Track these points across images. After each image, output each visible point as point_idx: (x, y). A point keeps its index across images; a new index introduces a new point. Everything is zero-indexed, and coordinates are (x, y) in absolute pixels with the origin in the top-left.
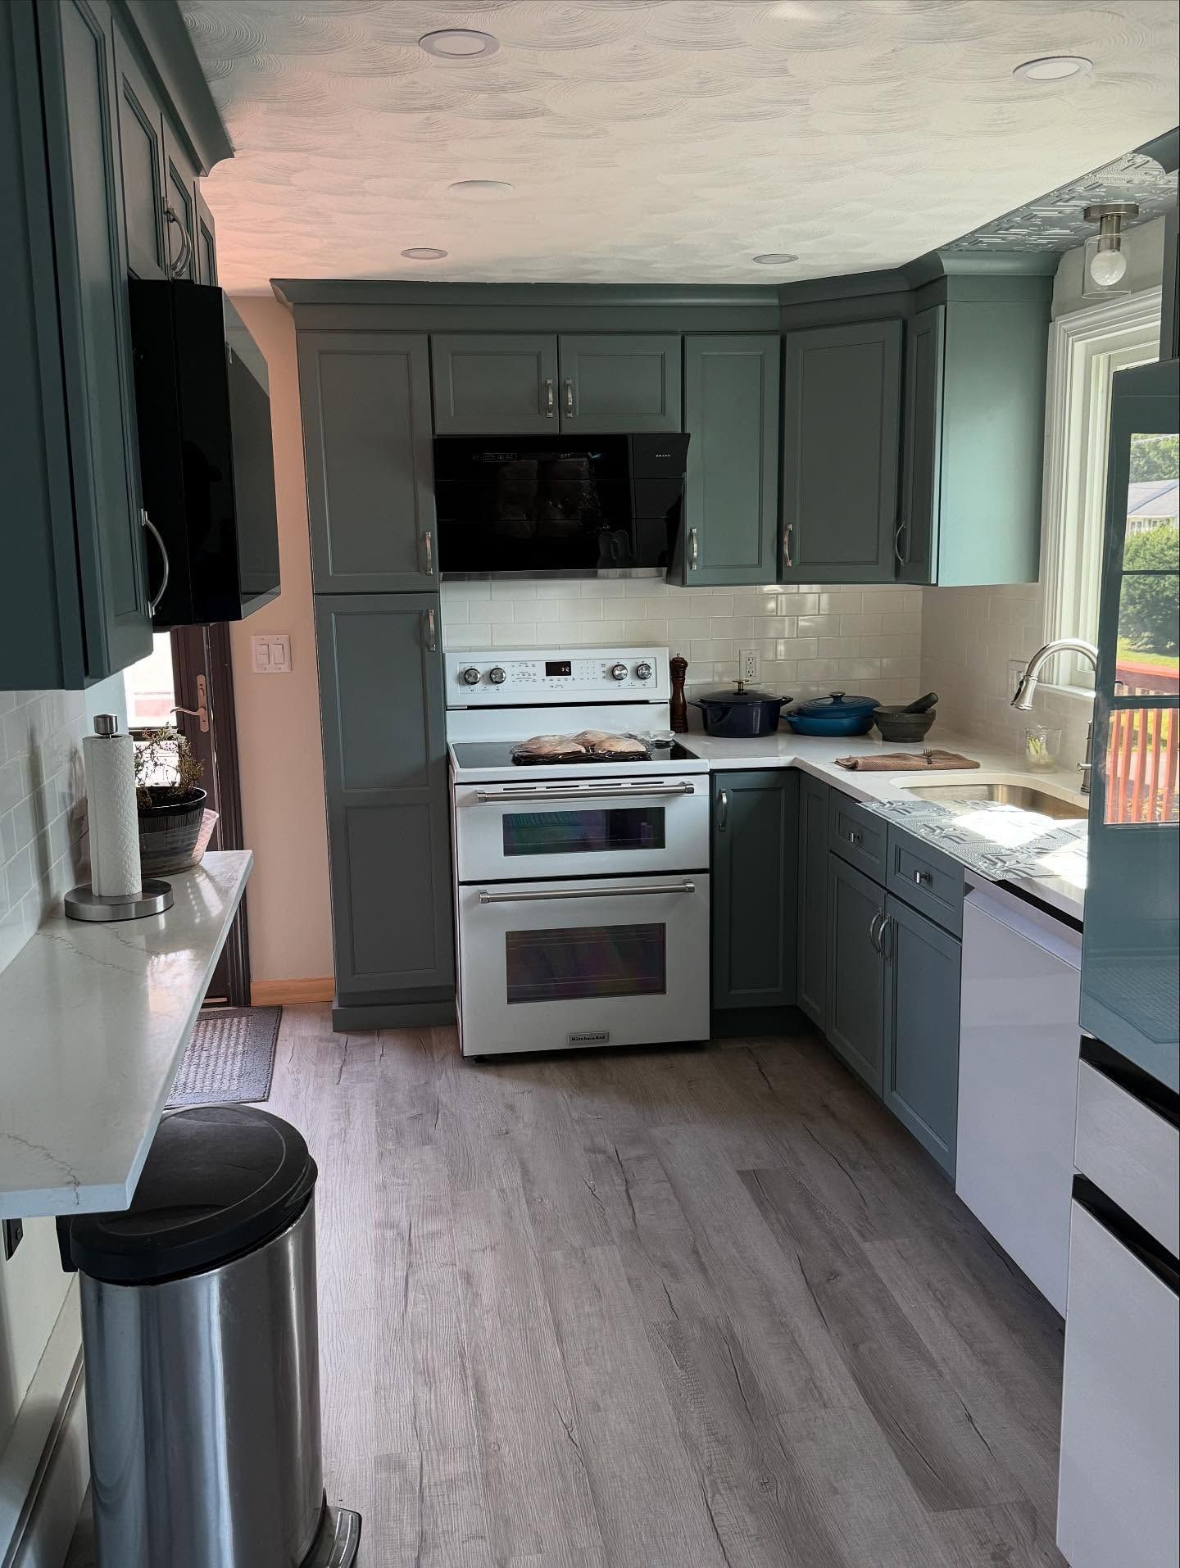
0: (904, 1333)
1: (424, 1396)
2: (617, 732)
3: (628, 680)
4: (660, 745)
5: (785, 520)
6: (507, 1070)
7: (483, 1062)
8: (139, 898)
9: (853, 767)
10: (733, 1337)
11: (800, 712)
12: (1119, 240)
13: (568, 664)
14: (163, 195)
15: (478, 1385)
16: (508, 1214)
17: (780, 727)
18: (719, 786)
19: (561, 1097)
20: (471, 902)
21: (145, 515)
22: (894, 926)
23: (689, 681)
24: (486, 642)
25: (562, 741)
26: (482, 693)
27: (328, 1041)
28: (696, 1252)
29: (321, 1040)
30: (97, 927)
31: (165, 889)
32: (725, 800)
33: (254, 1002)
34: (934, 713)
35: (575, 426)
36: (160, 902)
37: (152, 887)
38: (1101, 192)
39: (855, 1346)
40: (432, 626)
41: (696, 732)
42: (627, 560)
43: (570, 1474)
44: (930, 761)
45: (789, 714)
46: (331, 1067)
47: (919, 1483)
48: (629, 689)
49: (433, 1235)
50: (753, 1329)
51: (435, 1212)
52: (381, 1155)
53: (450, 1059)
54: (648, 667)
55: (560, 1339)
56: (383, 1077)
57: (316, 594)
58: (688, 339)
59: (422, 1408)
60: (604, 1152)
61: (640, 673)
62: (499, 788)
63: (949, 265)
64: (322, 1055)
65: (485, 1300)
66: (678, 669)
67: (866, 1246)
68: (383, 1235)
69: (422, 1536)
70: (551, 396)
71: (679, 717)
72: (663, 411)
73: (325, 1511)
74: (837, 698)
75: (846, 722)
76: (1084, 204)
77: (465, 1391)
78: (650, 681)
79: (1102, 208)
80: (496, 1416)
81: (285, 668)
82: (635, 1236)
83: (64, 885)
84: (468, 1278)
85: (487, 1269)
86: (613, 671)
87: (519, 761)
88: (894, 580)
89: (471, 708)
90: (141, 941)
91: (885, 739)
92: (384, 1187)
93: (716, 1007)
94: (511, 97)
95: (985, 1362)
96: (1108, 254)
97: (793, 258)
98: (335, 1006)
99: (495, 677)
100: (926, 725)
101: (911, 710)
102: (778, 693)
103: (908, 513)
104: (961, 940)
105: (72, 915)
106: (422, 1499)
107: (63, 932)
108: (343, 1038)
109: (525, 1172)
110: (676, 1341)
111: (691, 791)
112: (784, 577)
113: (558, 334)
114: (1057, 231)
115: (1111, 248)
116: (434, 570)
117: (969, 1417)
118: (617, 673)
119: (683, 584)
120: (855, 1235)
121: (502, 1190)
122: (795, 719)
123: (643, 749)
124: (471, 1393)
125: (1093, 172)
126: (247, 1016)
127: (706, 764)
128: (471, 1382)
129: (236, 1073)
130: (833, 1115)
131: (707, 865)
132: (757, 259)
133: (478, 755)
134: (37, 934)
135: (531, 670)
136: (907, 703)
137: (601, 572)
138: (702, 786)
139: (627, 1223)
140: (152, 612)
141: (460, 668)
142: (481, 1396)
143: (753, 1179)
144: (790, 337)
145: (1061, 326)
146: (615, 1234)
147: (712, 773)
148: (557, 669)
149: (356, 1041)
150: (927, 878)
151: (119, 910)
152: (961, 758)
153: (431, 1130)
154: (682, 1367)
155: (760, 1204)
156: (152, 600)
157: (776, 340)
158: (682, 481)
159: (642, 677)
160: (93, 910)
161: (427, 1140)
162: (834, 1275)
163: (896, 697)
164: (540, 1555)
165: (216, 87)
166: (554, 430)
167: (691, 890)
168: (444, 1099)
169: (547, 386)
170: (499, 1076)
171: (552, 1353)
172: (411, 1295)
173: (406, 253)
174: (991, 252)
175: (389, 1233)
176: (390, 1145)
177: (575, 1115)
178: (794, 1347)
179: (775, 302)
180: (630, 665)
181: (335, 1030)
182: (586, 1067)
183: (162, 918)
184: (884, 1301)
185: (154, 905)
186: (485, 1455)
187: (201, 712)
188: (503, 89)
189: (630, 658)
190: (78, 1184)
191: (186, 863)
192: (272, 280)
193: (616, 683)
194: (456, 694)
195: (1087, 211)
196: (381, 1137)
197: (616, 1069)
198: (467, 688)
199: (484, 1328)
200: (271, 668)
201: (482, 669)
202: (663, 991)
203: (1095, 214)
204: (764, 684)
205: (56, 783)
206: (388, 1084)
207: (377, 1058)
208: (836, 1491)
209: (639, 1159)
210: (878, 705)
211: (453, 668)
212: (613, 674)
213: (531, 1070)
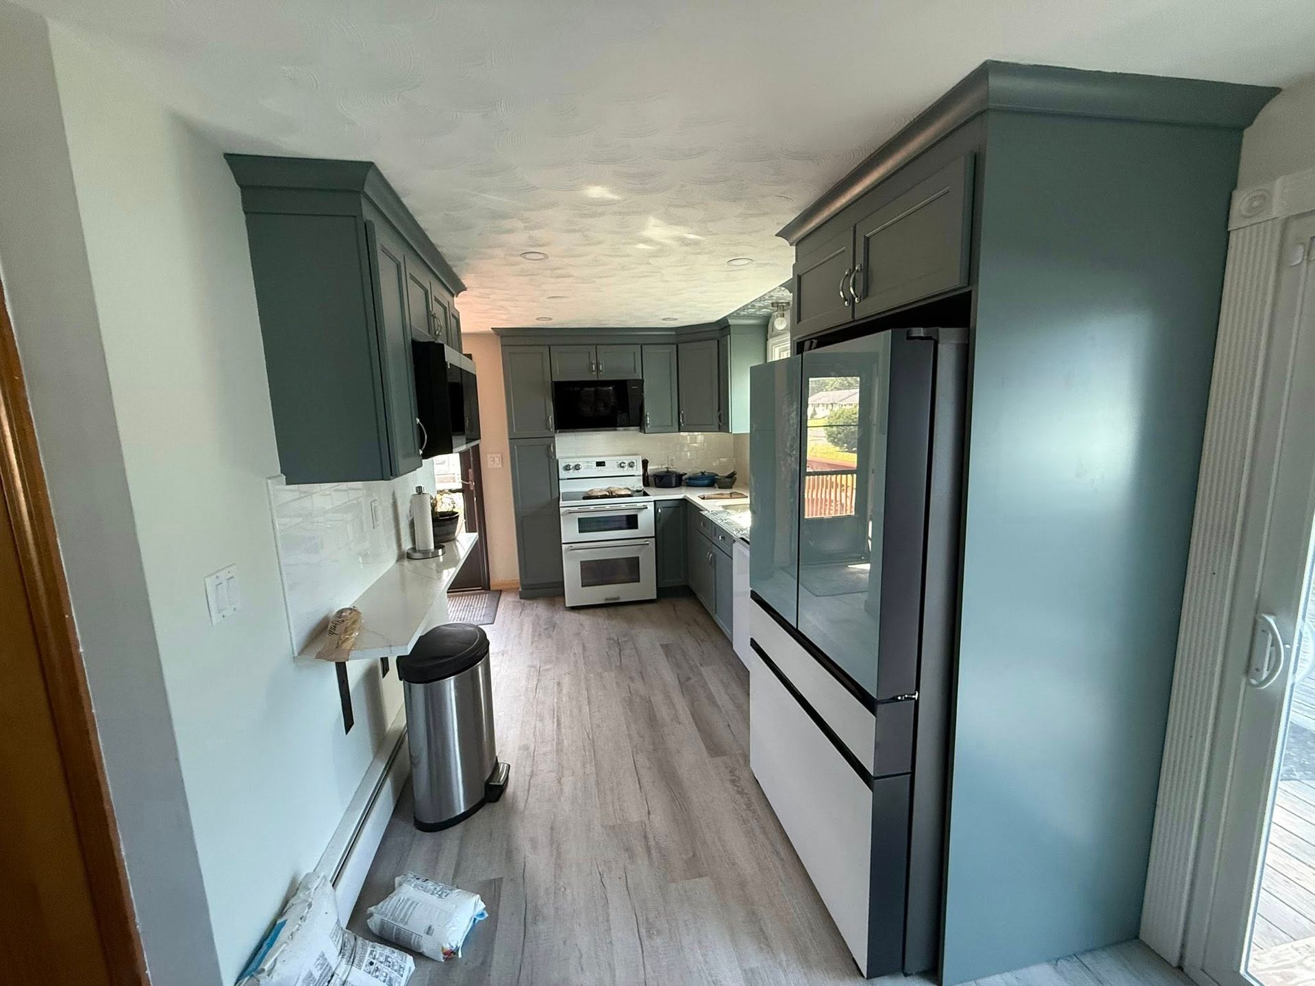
0: (711, 698)
1: (539, 724)
2: (622, 487)
3: (626, 468)
4: (638, 491)
5: (681, 408)
6: (582, 612)
7: (573, 609)
8: (433, 550)
9: (703, 498)
10: (650, 700)
11: (690, 478)
12: (783, 314)
13: (604, 462)
14: (431, 309)
15: (558, 720)
16: (576, 662)
17: (683, 484)
18: (657, 506)
19: (601, 621)
20: (567, 550)
21: (418, 420)
22: (714, 556)
23: (649, 468)
24: (574, 455)
25: (601, 490)
26: (572, 474)
27: (519, 602)
28: (641, 673)
29: (515, 602)
30: (417, 561)
31: (442, 547)
32: (660, 511)
33: (491, 589)
34: (736, 478)
35: (604, 377)
36: (440, 551)
37: (437, 547)
38: (775, 298)
39: (693, 703)
40: (552, 450)
41: (652, 486)
42: (628, 424)
43: (586, 748)
44: (731, 496)
45: (686, 479)
46: (517, 612)
47: (708, 748)
48: (627, 471)
49: (548, 670)
50: (658, 699)
51: (550, 662)
52: (532, 642)
53: (561, 608)
54: (634, 463)
55: (589, 703)
56: (537, 615)
57: (510, 439)
58: (643, 346)
59: (537, 729)
60: (614, 639)
61: (631, 465)
62: (576, 508)
63: (731, 322)
64: (515, 608)
65: (564, 691)
66: (645, 463)
67: (702, 668)
68: (530, 670)
69: (532, 772)
70: (594, 367)
71: (646, 482)
72: (635, 372)
73: (497, 764)
74: (703, 473)
75: (706, 482)
76: (771, 301)
77: (553, 722)
78: (635, 468)
79: (777, 303)
80: (563, 731)
81: (500, 466)
82: (621, 668)
83: (407, 546)
84: (559, 684)
85: (566, 681)
86: (620, 464)
87: (585, 498)
88: (718, 430)
89: (568, 479)
90: (434, 566)
91: (719, 488)
92: (532, 653)
93: (659, 587)
94: (560, 272)
95: (737, 707)
96: (780, 318)
97: (676, 319)
98: (520, 590)
99: (577, 467)
100: (733, 483)
101: (727, 477)
102: (681, 471)
103: (722, 407)
104: (732, 558)
105: (409, 557)
106: (534, 759)
107: (406, 563)
108: (523, 601)
109: (584, 646)
110: (630, 703)
111: (647, 508)
112: (681, 429)
113: (597, 345)
114: (764, 310)
115: (781, 317)
116: (552, 430)
117: (729, 725)
118: (622, 465)
119: (645, 433)
120: (699, 665)
121: (575, 653)
122: (687, 481)
123: (630, 493)
124: (556, 723)
125: (769, 292)
126: (488, 593)
127: (653, 498)
128: (556, 720)
129: (483, 614)
130: (698, 624)
131: (654, 535)
132: (664, 319)
133: (570, 496)
134: (396, 563)
135: (590, 464)
136: (726, 475)
137: (618, 428)
138: (651, 507)
139: (618, 664)
140: (421, 452)
141: (564, 465)
142: (559, 724)
143: (666, 648)
144: (679, 345)
145: (770, 342)
146: (613, 668)
147: (655, 501)
148: (600, 464)
149: (527, 602)
150: (723, 538)
151: (426, 555)
152: (742, 494)
153: (551, 633)
154: (631, 712)
155: (667, 656)
156: (421, 448)
157: (675, 346)
158: (643, 396)
159: (631, 467)
160: (417, 555)
161: (550, 637)
162: (689, 679)
163: (723, 473)
164: (573, 777)
165: (454, 270)
166: (596, 379)
167: (648, 544)
168: (557, 622)
169: (592, 363)
170: (579, 613)
171: (586, 709)
172: (538, 690)
173: (537, 319)
174: (744, 317)
175: (533, 669)
176: (536, 639)
177: (604, 627)
178: (672, 705)
179: (674, 333)
180: (627, 463)
181: (521, 598)
182: (611, 610)
183: (441, 558)
184: (705, 686)
185: (438, 553)
186: (558, 744)
187: (470, 482)
188: (555, 269)
189: (627, 460)
190: (391, 646)
191: (452, 538)
192: (492, 328)
193: (622, 469)
194: (563, 474)
195: (772, 304)
196: (533, 636)
197: (622, 610)
198: (567, 472)
199: (562, 701)
200: (495, 466)
201: (572, 465)
202: (639, 581)
203: (775, 305)
204: (678, 468)
205: (404, 510)
206: (538, 617)
207: (535, 608)
208: (679, 752)
209: (626, 641)
210: (717, 475)
211: (561, 465)
212: (621, 466)
213: (591, 611)
